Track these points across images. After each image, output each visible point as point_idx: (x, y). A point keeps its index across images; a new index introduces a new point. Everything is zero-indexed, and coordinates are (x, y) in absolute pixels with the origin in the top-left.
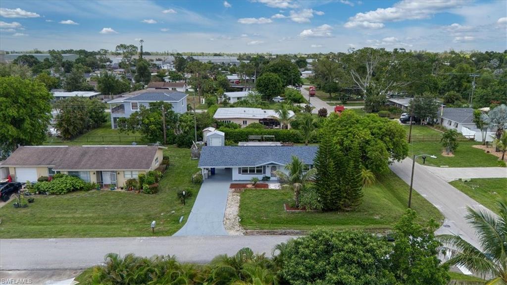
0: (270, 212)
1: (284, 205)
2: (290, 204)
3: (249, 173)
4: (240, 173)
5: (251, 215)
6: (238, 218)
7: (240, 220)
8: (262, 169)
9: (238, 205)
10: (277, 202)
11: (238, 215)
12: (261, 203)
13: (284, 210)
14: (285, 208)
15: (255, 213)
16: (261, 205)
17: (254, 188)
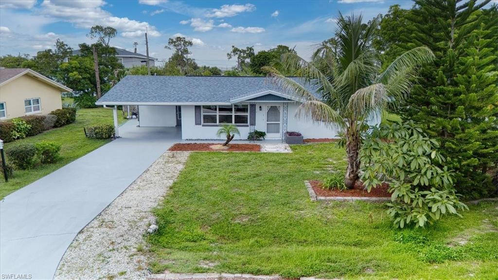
0: (264, 203)
1: (307, 183)
2: (326, 182)
3: (218, 123)
4: (198, 123)
5: (202, 210)
6: (153, 219)
7: (154, 227)
8: (248, 114)
9: (170, 183)
10: (283, 177)
11: (155, 212)
12: (239, 179)
13: (308, 196)
14: (311, 191)
15: (214, 204)
16: (238, 183)
17: (228, 150)
